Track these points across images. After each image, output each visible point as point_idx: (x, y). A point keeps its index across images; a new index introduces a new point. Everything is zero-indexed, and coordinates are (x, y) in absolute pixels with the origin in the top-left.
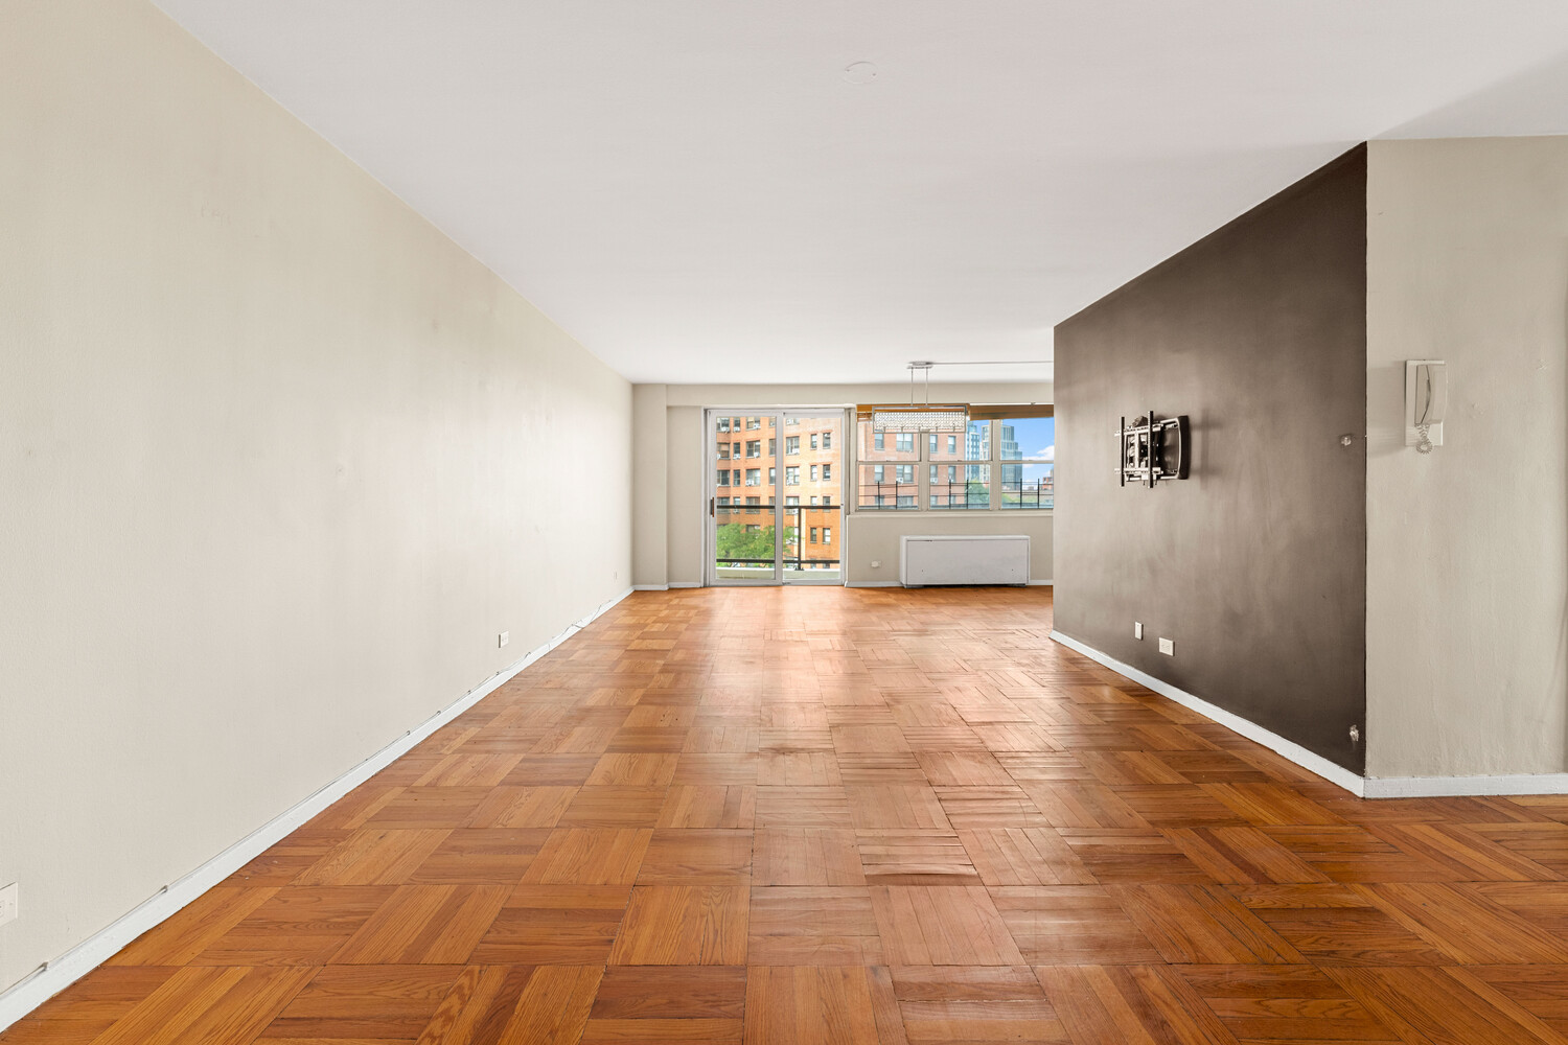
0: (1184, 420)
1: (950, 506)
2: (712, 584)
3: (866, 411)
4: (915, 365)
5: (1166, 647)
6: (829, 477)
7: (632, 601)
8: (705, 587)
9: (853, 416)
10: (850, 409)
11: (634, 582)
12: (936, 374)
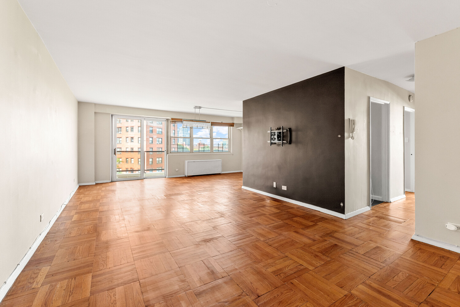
0: (290, 129)
1: (199, 151)
2: (115, 180)
3: (174, 121)
4: (196, 107)
5: (284, 188)
6: (133, 141)
7: (78, 190)
8: (112, 182)
9: (169, 121)
10: (168, 119)
11: (79, 182)
12: (202, 111)
